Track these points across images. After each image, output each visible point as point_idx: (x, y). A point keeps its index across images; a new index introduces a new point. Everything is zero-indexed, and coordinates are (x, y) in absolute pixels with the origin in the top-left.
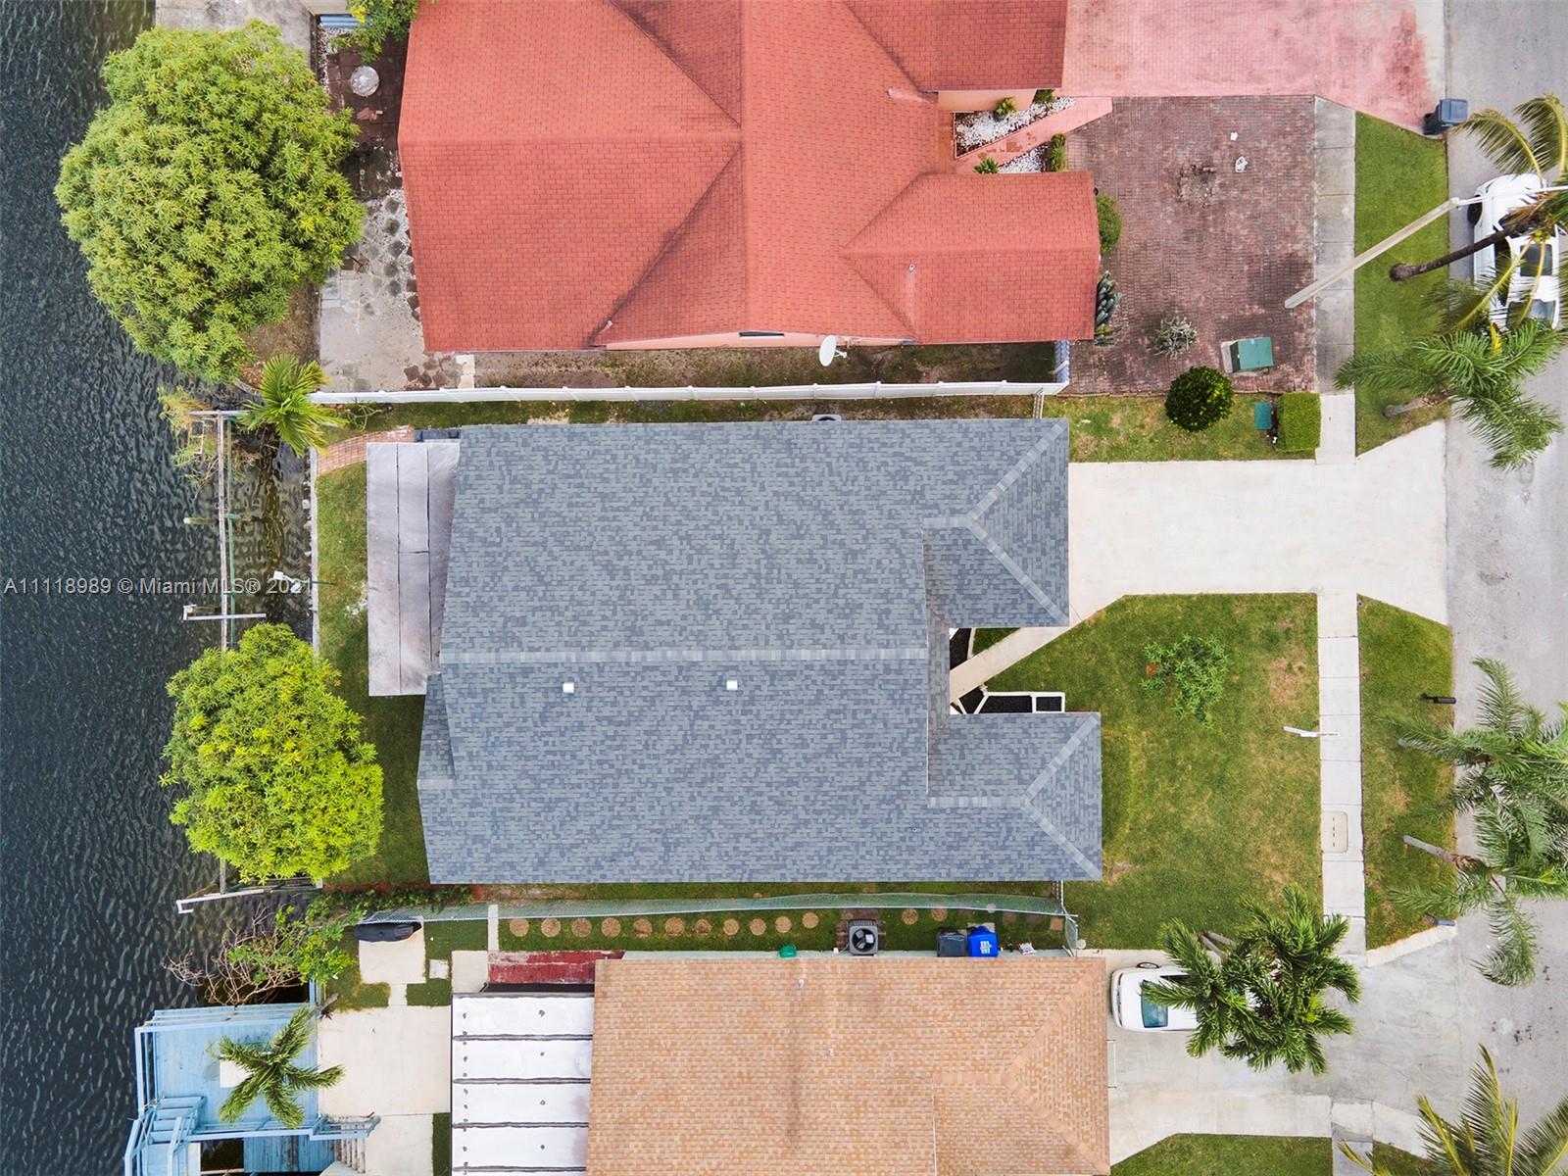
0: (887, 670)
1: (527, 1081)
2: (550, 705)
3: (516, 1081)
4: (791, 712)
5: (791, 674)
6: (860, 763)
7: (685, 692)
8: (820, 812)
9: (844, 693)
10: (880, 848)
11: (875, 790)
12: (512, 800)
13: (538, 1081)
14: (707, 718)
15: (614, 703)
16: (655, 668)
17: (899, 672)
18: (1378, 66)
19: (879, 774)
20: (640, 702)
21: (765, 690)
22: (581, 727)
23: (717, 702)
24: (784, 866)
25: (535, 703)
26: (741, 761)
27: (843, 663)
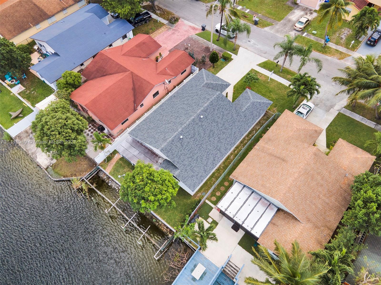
0: (218, 98)
1: (243, 205)
2: (181, 143)
3: (242, 207)
4: (213, 114)
5: (207, 109)
6: (228, 113)
7: (197, 124)
8: (232, 125)
9: (216, 106)
10: (245, 123)
11: (235, 116)
12: (191, 164)
13: (245, 203)
14: (203, 125)
15: (189, 135)
16: (189, 124)
17: (219, 97)
18: (192, 30)
19: (233, 113)
20: (193, 131)
21: (207, 114)
22: (189, 142)
23: (202, 122)
24: (237, 138)
25: (179, 145)
26: (214, 127)
27: (211, 102)
